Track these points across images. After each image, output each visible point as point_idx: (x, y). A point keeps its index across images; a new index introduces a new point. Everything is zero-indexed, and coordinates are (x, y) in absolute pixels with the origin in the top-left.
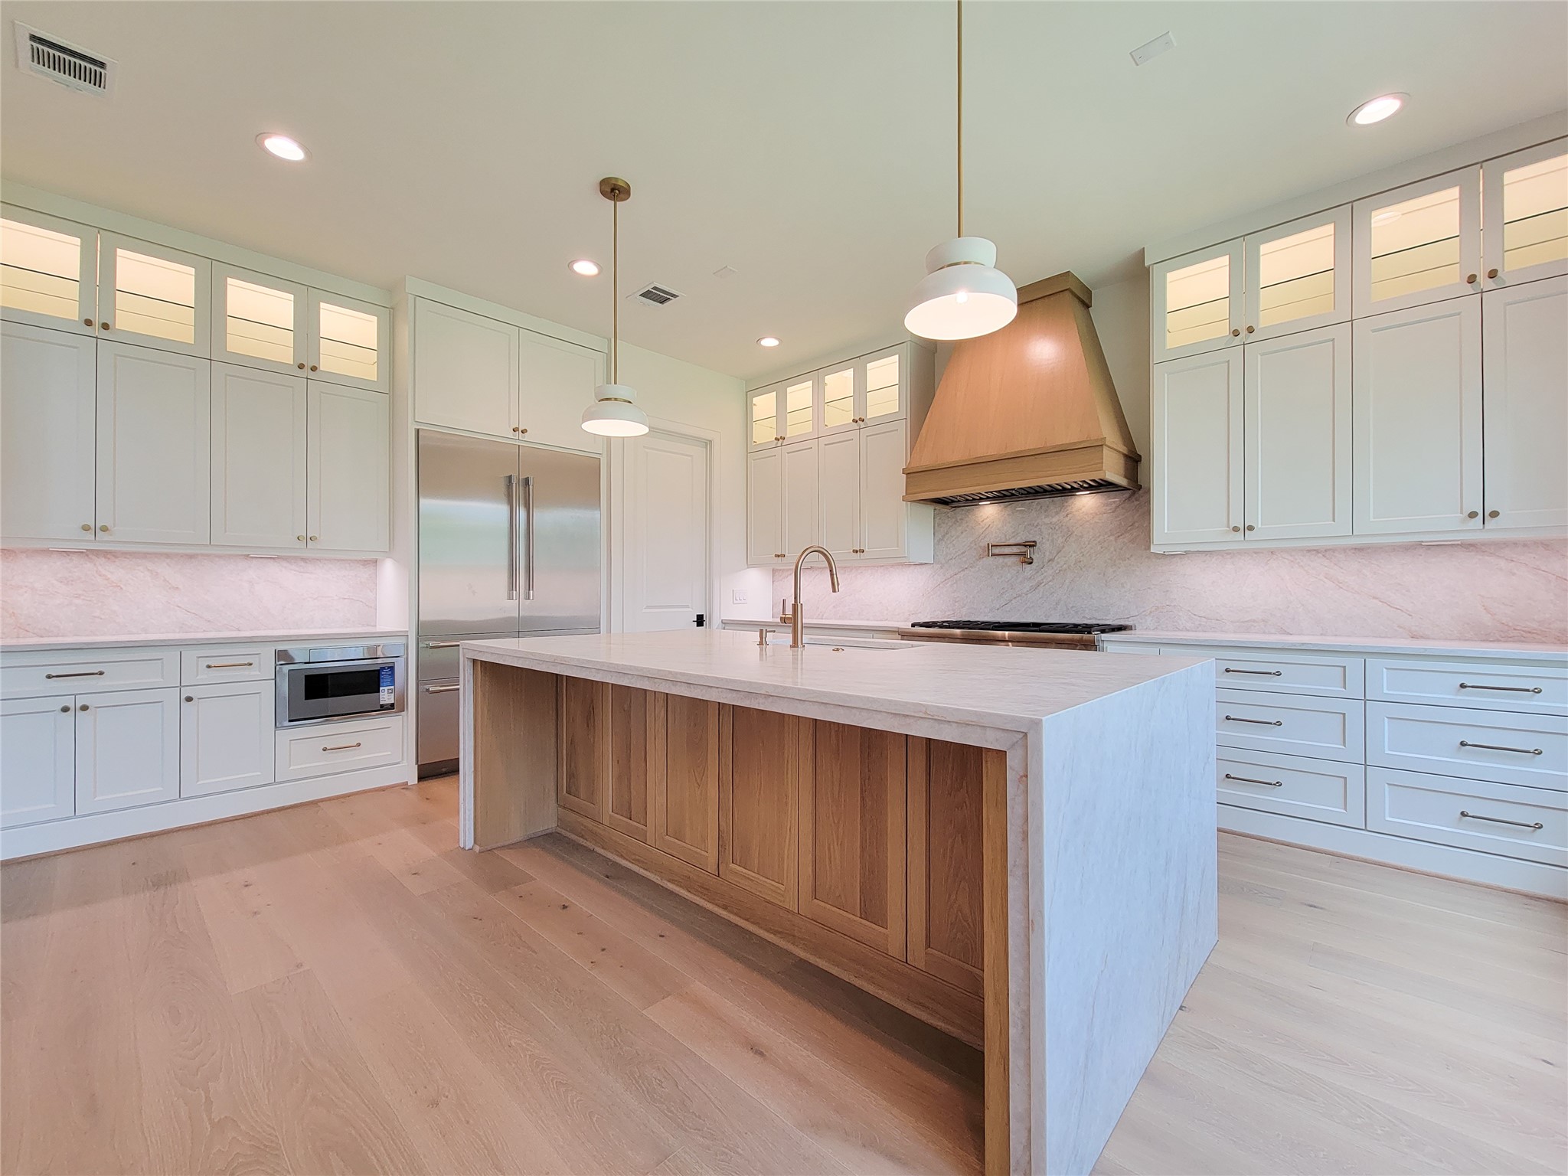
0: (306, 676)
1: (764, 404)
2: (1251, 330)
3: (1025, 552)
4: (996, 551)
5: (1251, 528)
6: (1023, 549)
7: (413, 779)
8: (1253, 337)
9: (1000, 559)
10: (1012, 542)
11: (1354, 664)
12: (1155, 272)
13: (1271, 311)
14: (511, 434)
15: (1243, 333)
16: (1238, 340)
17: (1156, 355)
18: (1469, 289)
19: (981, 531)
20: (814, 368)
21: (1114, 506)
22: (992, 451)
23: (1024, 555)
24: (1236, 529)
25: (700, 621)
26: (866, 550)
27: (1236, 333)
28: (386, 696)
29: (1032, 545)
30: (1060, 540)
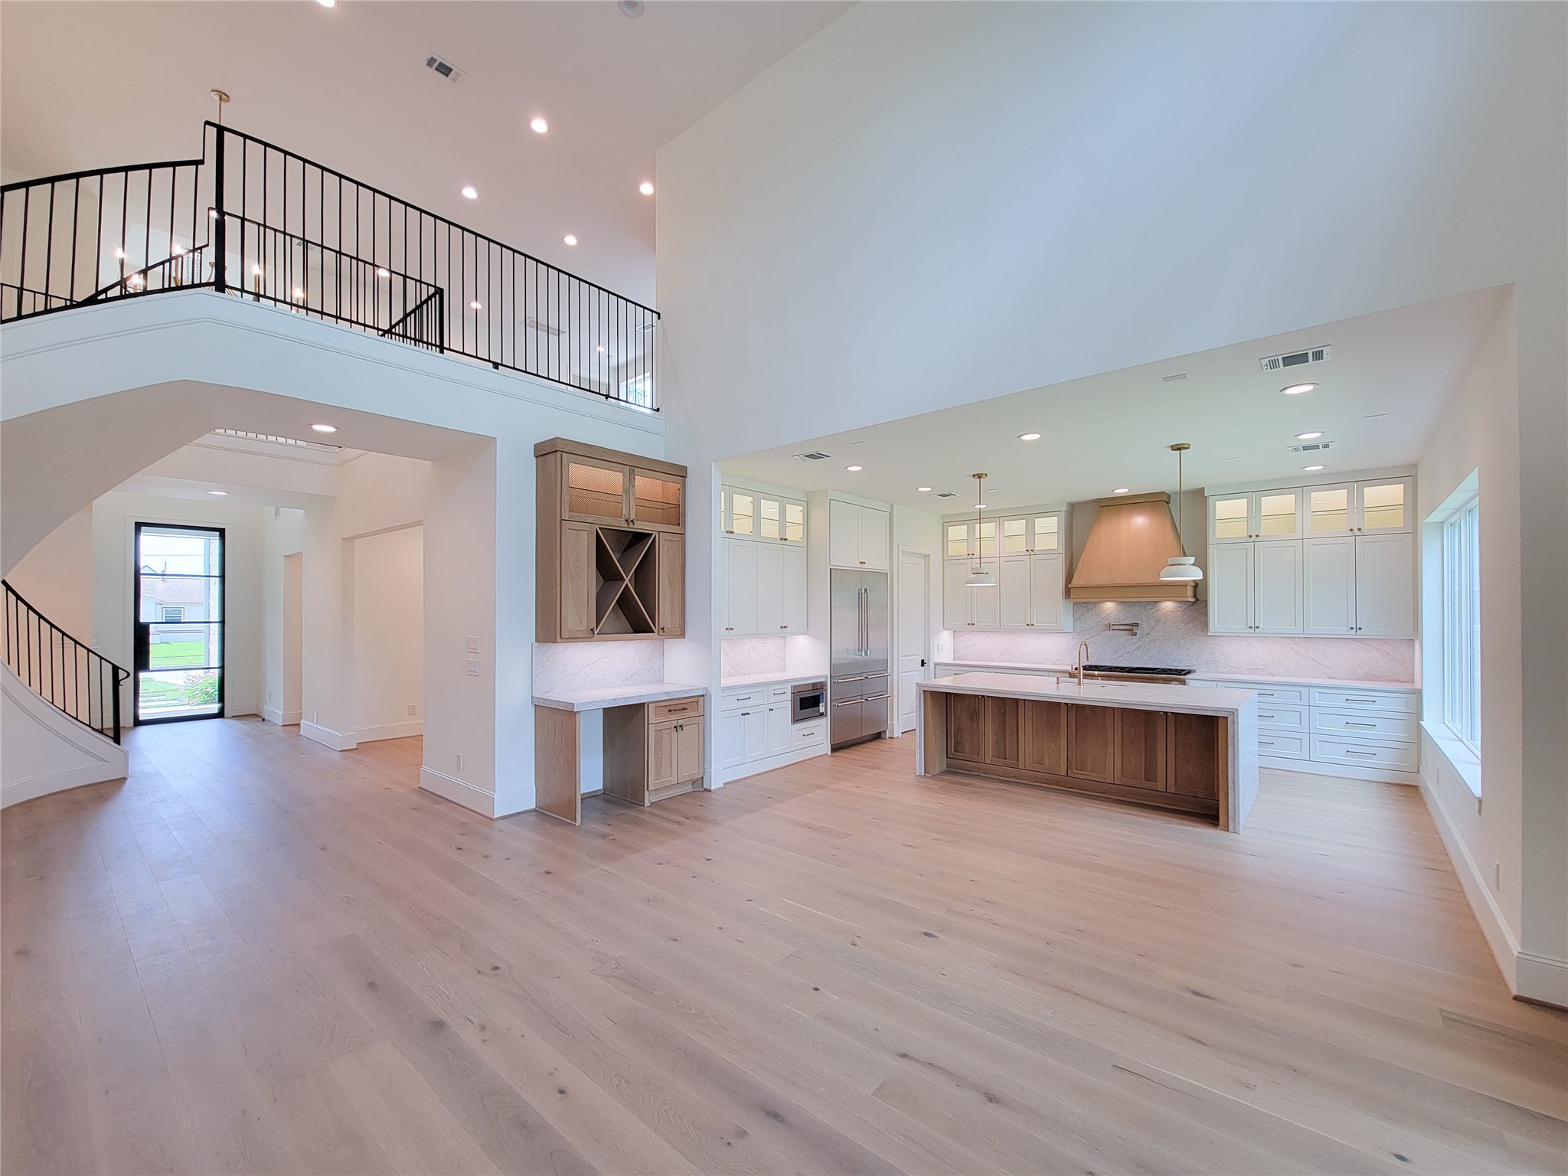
0: (801, 699)
1: (958, 532)
2: (1257, 536)
3: (1132, 629)
4: (1114, 627)
5: (1258, 627)
6: (1131, 627)
7: (829, 753)
8: (1258, 539)
9: (1117, 632)
10: (1124, 623)
11: (1304, 691)
12: (1210, 500)
13: (1266, 529)
14: (859, 565)
15: (1254, 537)
16: (1251, 540)
17: (1210, 540)
18: (1350, 533)
19: (1103, 616)
20: (999, 516)
21: (1183, 608)
22: (1125, 581)
23: (1132, 630)
24: (1251, 627)
25: (923, 664)
26: (1035, 624)
27: (1250, 536)
28: (822, 709)
29: (1137, 625)
30: (1153, 624)
